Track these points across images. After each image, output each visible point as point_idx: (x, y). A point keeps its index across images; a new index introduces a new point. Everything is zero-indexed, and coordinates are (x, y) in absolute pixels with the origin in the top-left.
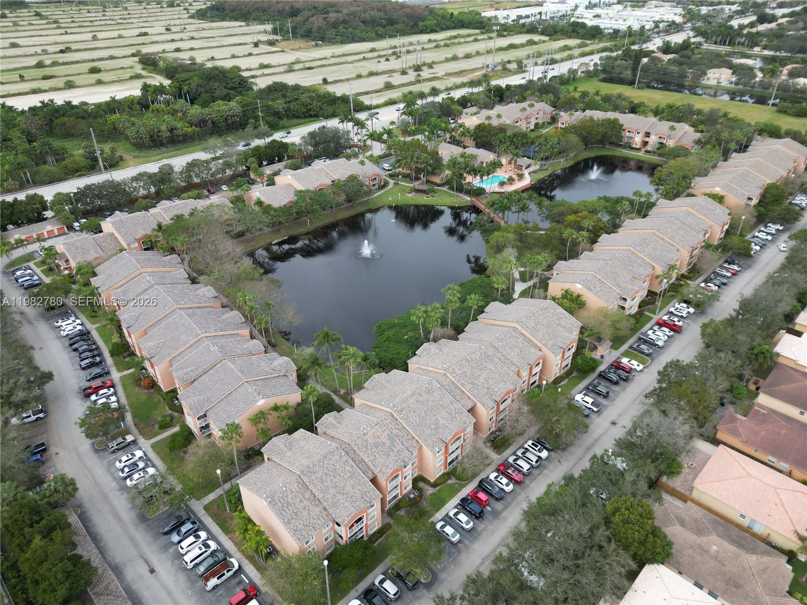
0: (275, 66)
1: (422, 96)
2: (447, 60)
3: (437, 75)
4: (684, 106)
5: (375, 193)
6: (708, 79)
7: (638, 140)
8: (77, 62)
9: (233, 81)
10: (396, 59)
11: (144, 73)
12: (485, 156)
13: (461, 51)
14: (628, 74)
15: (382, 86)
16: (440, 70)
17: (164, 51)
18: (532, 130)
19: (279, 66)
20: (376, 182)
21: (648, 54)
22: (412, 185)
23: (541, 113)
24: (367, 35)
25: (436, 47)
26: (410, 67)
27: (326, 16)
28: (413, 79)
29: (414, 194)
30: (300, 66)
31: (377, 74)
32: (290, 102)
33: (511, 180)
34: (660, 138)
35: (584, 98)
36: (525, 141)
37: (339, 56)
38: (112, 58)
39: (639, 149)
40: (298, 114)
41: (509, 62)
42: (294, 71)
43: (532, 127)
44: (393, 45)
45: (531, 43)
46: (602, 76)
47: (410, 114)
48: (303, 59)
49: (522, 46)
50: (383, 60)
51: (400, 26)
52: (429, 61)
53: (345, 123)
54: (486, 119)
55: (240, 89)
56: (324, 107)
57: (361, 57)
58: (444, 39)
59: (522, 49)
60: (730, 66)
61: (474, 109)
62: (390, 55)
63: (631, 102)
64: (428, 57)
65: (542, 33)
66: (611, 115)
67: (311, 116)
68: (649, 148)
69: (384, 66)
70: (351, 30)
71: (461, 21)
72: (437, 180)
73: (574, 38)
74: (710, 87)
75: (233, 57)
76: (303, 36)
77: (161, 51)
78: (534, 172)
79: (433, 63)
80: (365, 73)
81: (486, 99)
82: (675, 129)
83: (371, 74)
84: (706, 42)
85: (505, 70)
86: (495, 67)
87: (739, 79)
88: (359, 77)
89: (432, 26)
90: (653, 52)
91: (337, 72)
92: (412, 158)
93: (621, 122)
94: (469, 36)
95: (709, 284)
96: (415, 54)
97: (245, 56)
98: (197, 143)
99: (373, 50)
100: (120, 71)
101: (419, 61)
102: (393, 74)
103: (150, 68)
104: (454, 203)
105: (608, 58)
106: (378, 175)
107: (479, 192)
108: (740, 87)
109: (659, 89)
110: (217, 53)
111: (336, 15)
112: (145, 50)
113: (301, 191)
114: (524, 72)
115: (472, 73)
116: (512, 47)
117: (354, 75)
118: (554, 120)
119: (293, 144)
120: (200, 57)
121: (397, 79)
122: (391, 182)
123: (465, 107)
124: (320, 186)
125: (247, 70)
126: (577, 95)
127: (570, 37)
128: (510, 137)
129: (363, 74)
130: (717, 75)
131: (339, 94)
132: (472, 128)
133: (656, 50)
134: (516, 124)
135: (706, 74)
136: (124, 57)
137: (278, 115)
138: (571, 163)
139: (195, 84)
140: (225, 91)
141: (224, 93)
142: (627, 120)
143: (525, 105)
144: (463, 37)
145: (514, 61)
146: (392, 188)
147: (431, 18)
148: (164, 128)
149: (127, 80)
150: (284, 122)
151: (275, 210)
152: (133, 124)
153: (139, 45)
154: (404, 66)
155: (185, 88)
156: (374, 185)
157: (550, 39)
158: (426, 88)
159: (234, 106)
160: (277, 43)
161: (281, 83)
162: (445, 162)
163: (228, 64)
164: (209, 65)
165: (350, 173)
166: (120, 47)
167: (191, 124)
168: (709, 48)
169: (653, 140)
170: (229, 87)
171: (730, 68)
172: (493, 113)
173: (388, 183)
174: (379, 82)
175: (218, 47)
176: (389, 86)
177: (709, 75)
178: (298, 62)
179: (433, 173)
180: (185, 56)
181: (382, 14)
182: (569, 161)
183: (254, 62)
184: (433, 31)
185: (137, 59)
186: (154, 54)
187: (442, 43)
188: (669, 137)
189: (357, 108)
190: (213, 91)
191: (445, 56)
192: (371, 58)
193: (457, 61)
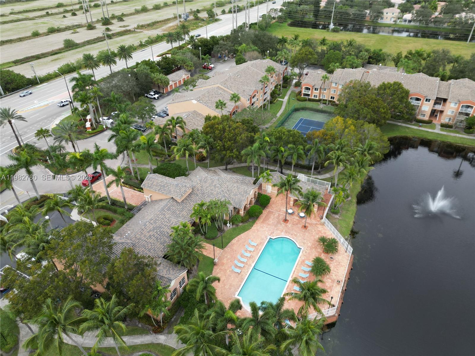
2: (137, 12)
3: (128, 28)
10: (84, 13)
15: (62, 45)
16: (132, 23)
26: (98, 21)
31: (59, 31)
37: (20, 13)
50: (68, 15)
52: (118, 13)
62: (77, 10)
64: (117, 10)
69: (70, 21)
79: (123, 15)
80: (43, 30)
83: (52, 31)
85: (198, 21)
88: (36, 35)
91: (10, 30)
96: (103, 7)
99: (60, 5)
101: (106, 14)
102: (78, 30)
115: (166, 24)
117: (30, 34)
121: (82, 36)
129: (41, 32)
145: (203, 10)
154: (90, 21)
158: (115, 45)
169: (452, 109)
174: (59, 40)
176: (70, 45)
191: (134, 8)
192: (56, 14)
193: (148, 13)
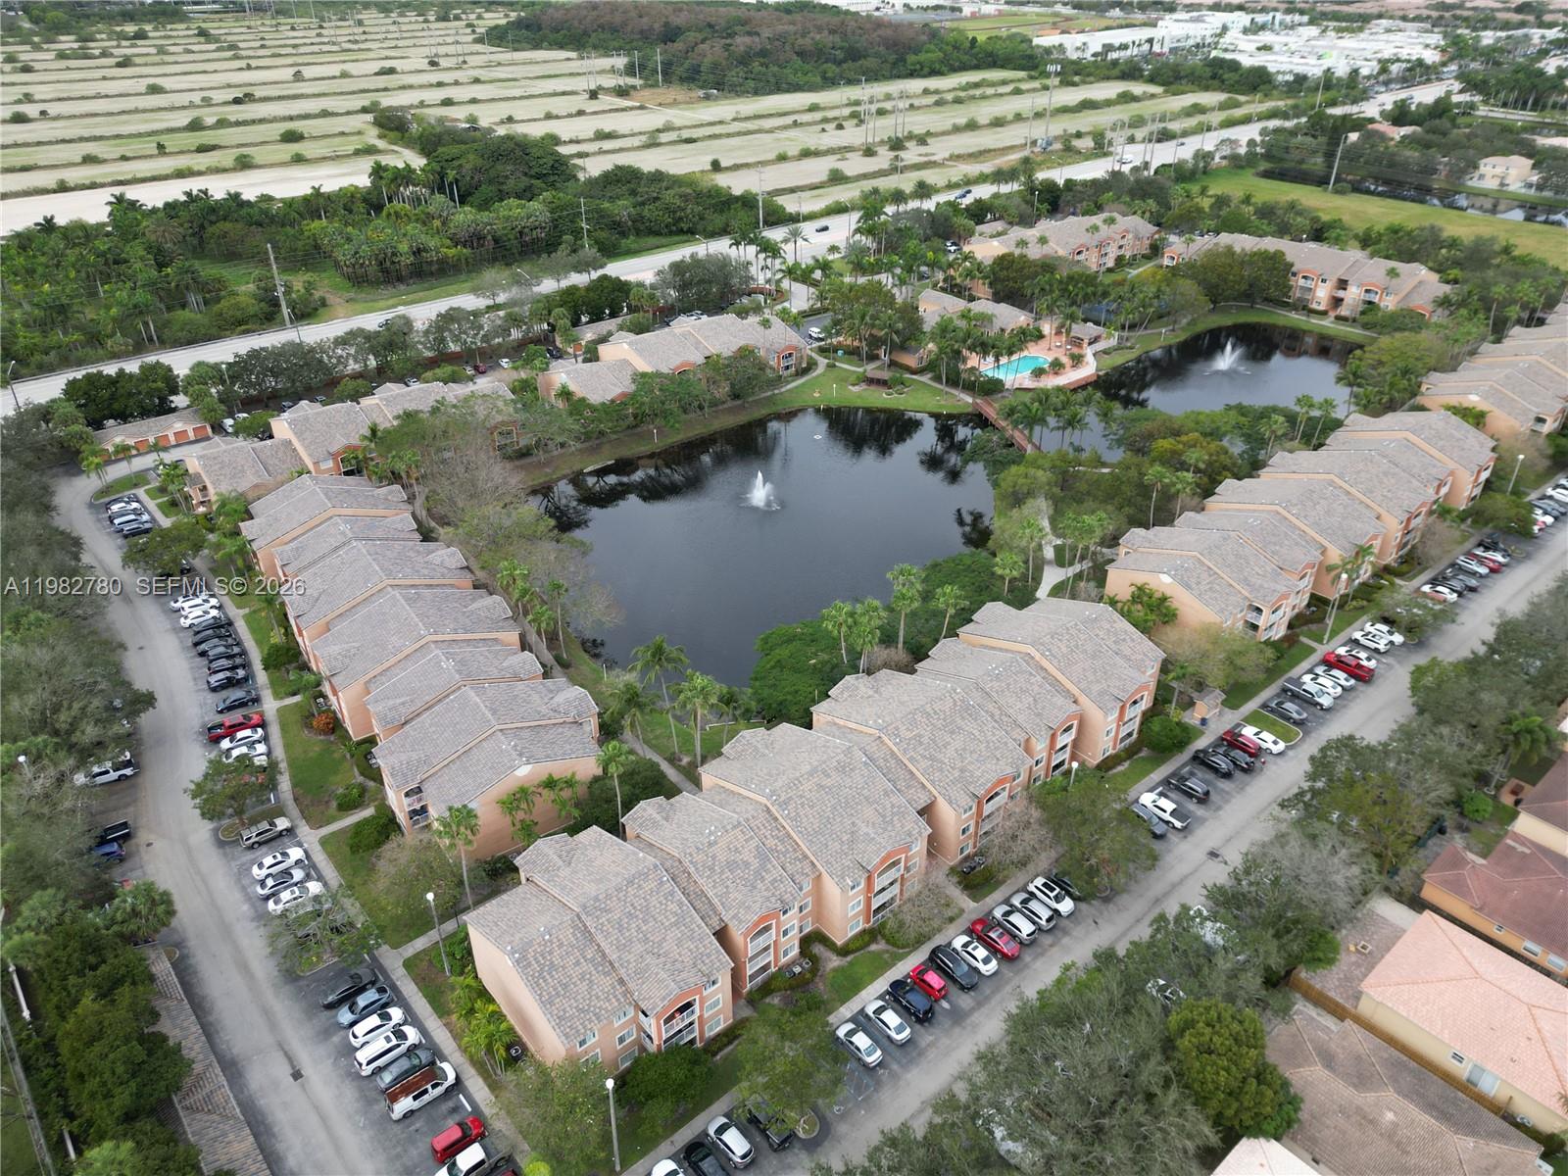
0: (624, 136)
1: (898, 197)
2: (957, 129)
3: (933, 158)
4: (1422, 229)
5: (788, 383)
6: (1482, 177)
7: (1322, 294)
8: (261, 121)
9: (541, 162)
10: (857, 125)
11: (381, 144)
12: (1010, 317)
13: (984, 112)
14: (1317, 162)
15: (824, 177)
16: (939, 149)
17: (422, 104)
18: (1110, 270)
19: (633, 135)
20: (792, 361)
21: (1359, 124)
22: (861, 370)
23: (1130, 236)
24: (806, 79)
25: (938, 103)
26: (882, 142)
27: (728, 41)
28: (886, 166)
29: (864, 386)
30: (672, 136)
31: (817, 154)
32: (643, 204)
33: (1057, 367)
34: (1367, 291)
35: (1220, 209)
36: (1090, 290)
37: (748, 118)
38: (325, 114)
39: (1324, 313)
40: (656, 228)
41: (1079, 135)
42: (659, 145)
43: (1111, 264)
44: (853, 98)
45: (1126, 98)
46: (1264, 166)
47: (870, 231)
48: (678, 123)
49: (1108, 103)
50: (832, 125)
51: (870, 63)
52: (919, 130)
53: (741, 248)
54: (1017, 245)
55: (552, 178)
56: (709, 215)
57: (789, 120)
58: (954, 89)
59: (1106, 110)
60: (1529, 151)
61: (999, 226)
62: (845, 119)
63: (1315, 220)
64: (919, 123)
65: (1151, 80)
66: (1270, 244)
67: (681, 232)
68: (1344, 311)
69: (832, 138)
70: (776, 69)
71: (991, 54)
72: (911, 360)
73: (1214, 90)
74: (1484, 194)
75: (549, 116)
76: (682, 80)
77: (416, 103)
78: (1105, 352)
79: (929, 134)
80: (793, 151)
81: (1024, 206)
82: (1397, 275)
83: (806, 154)
84: (1485, 102)
85: (1069, 152)
86: (1049, 144)
87: (1545, 179)
88: (782, 158)
89: (933, 62)
90: (1372, 121)
91: (741, 148)
92: (863, 318)
93: (1289, 258)
94: (1004, 83)
95: (1439, 588)
96: (893, 116)
97: (570, 116)
98: (463, 277)
99: (814, 108)
100: (337, 140)
101: (900, 130)
102: (848, 155)
103: (392, 135)
104: (941, 406)
105: (1276, 131)
106: (796, 348)
107: (992, 388)
108: (1547, 194)
109: (1380, 194)
110: (519, 110)
111: (747, 40)
112: (387, 101)
113: (644, 375)
114: (1106, 155)
115: (1003, 155)
116: (1088, 105)
117: (772, 156)
118: (1156, 250)
119: (641, 285)
120: (487, 117)
121: (854, 165)
122: (822, 362)
123: (980, 221)
124: (682, 365)
125: (571, 141)
126: (1206, 203)
127: (1207, 89)
128: (1061, 282)
129: (790, 154)
130: (1499, 170)
131: (737, 191)
132: (988, 262)
133: (1377, 117)
134: (1077, 258)
135: (1476, 167)
136: (348, 113)
137: (617, 227)
138: (1182, 337)
139: (468, 166)
140: (525, 181)
141: (522, 186)
142: (1302, 254)
143: (1097, 220)
144: (993, 84)
145: (1089, 133)
146: (823, 375)
147: (932, 47)
148: (404, 247)
149: (348, 156)
150: (630, 242)
151: (593, 408)
152: (349, 240)
153: (377, 90)
154: (870, 140)
155: (451, 174)
156: (787, 368)
157: (1166, 92)
158: (906, 183)
159: (537, 209)
160: (632, 92)
161: (629, 167)
162: (927, 328)
163: (537, 131)
164: (501, 131)
165: (742, 343)
166: (342, 93)
167: (456, 242)
168: (1491, 114)
169: (1353, 295)
170: (533, 172)
171: (1529, 156)
172: (1031, 234)
173: (816, 364)
174: (819, 169)
175: (522, 98)
176: (837, 178)
177: (1482, 169)
178: (668, 128)
179: (903, 347)
180: (458, 114)
181: (837, 39)
182: (1179, 332)
183: (585, 127)
184: (934, 73)
185: (370, 117)
186: (402, 108)
187: (949, 97)
188: (1386, 290)
189: (771, 219)
190: (501, 180)
191: (953, 121)
192: (809, 124)
193: (976, 133)
